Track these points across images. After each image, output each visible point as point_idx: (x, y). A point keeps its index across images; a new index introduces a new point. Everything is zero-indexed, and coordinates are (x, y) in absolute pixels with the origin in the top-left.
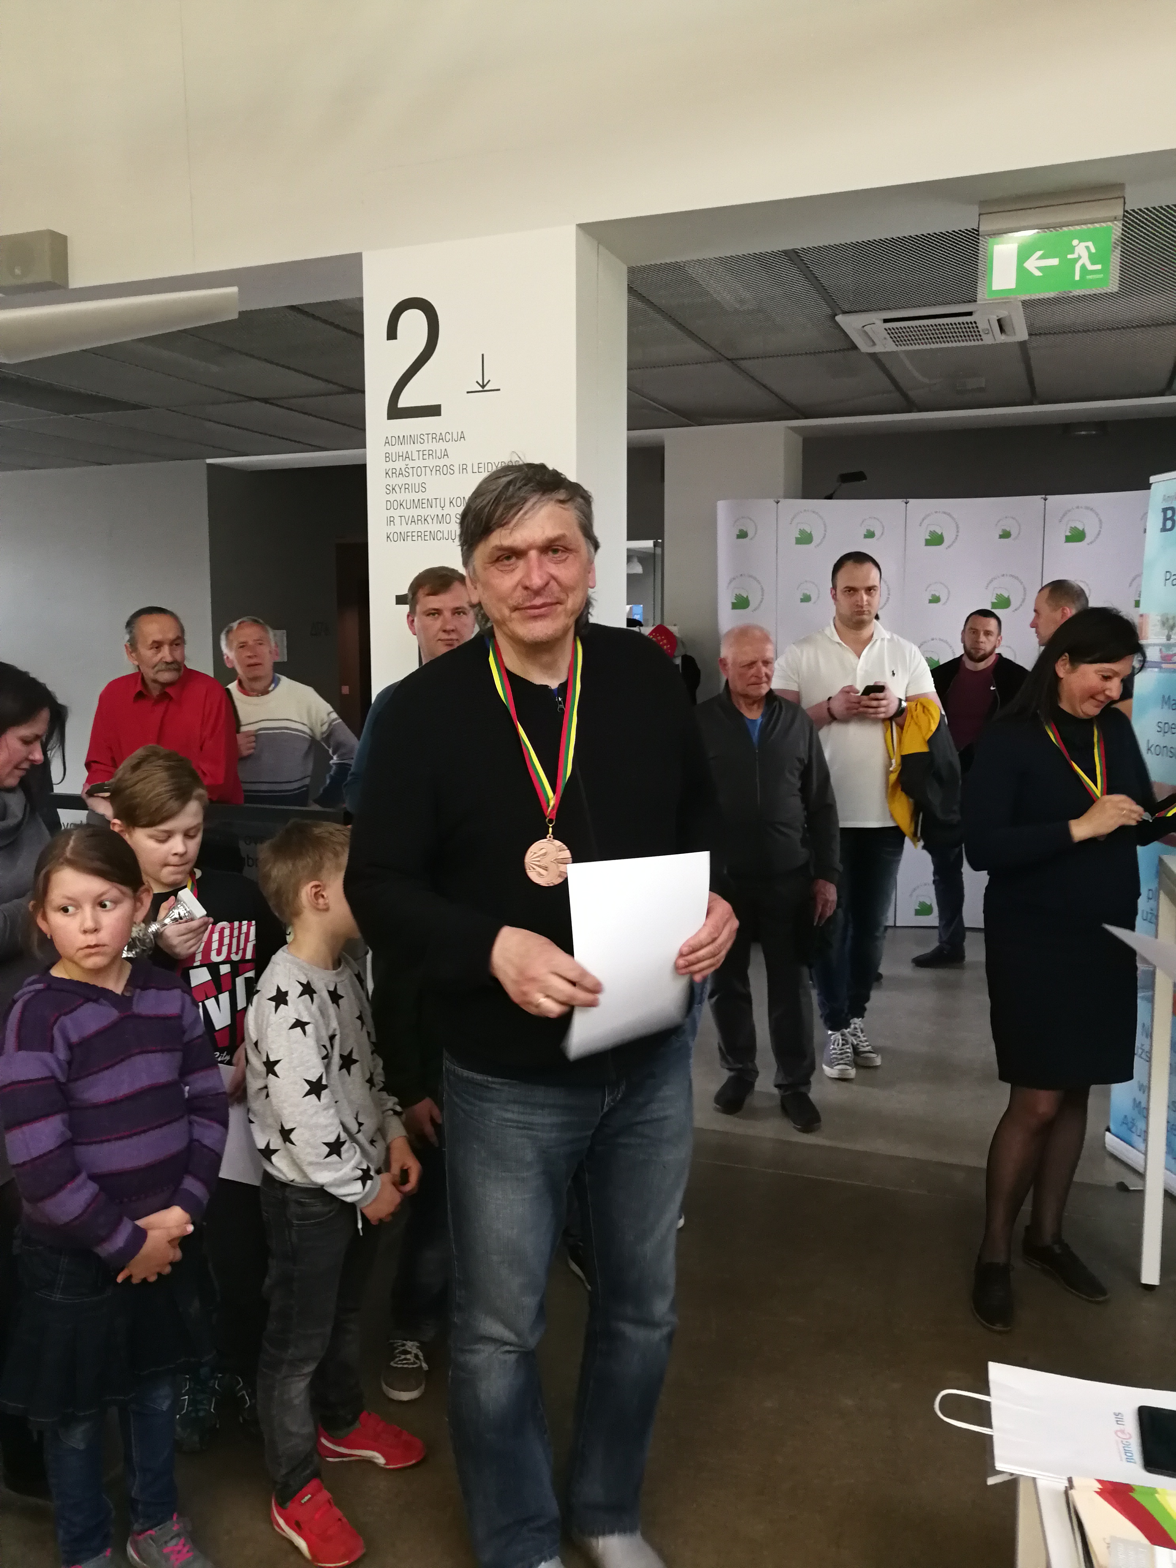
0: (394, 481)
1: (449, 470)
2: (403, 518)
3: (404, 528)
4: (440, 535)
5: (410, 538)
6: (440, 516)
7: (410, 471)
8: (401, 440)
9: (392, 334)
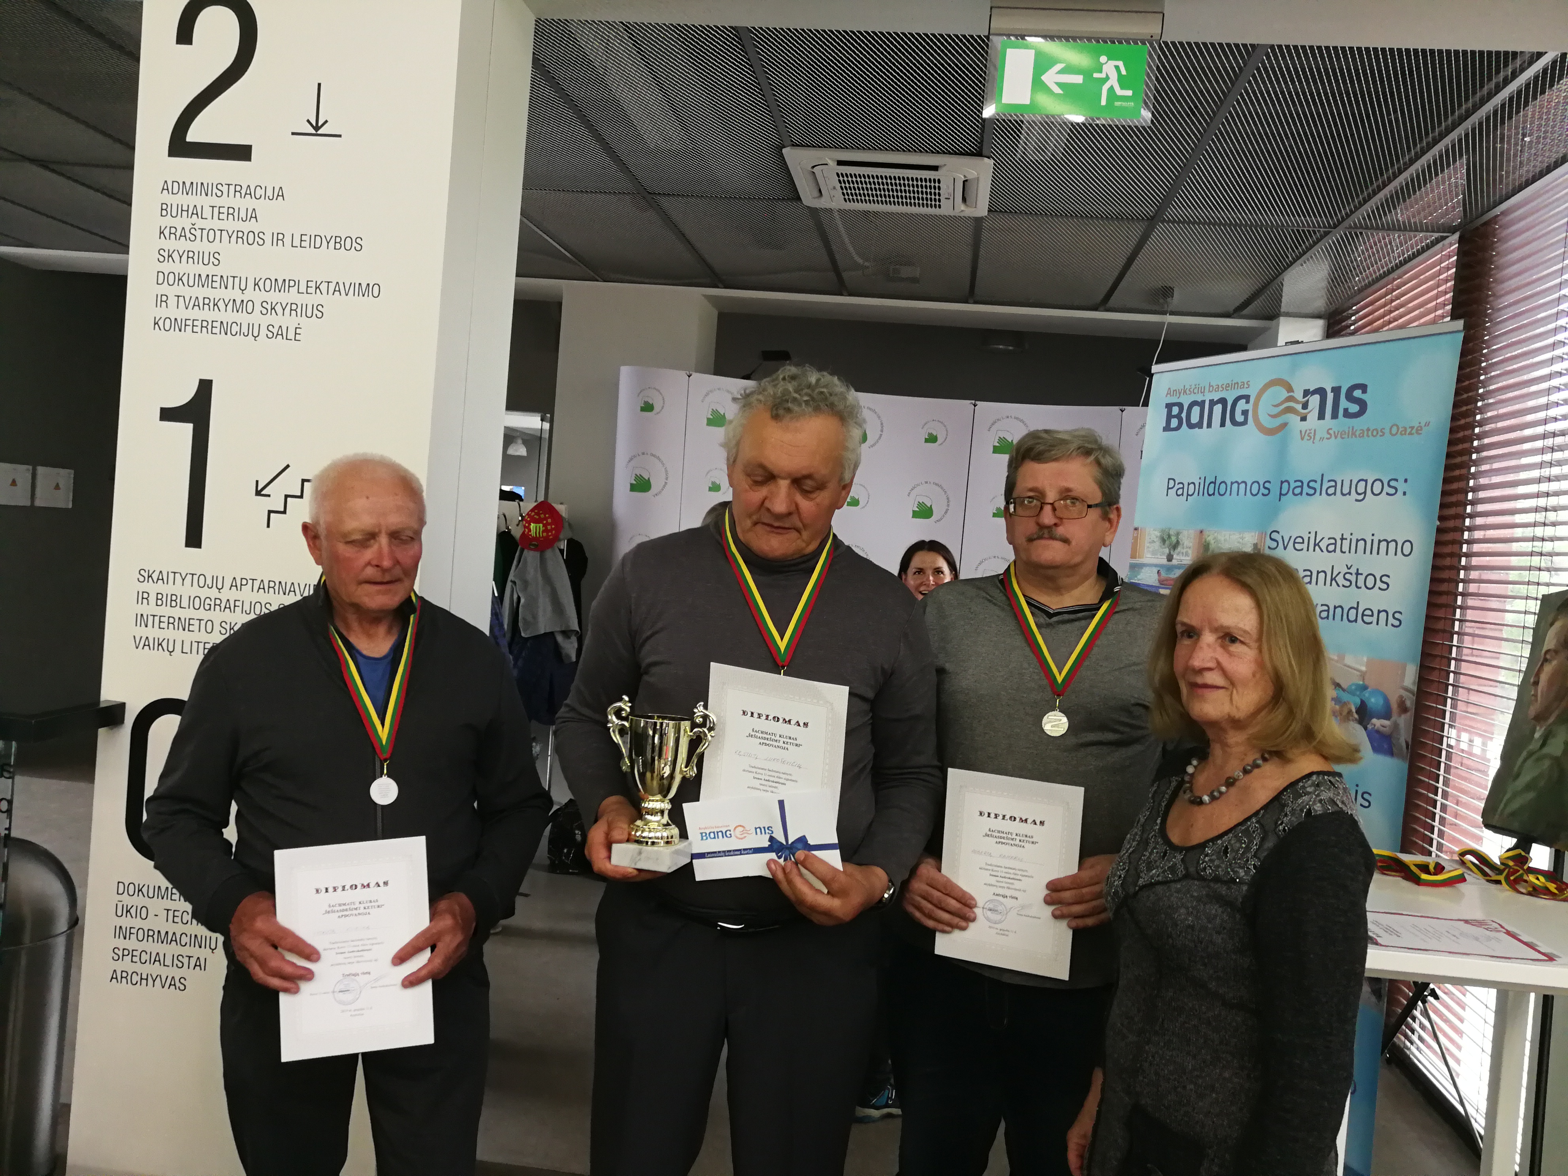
0: (171, 244)
1: (258, 238)
2: (181, 299)
3: (182, 314)
4: (235, 328)
5: (189, 329)
6: (238, 303)
7: (198, 233)
8: (187, 188)
9: (185, 35)
